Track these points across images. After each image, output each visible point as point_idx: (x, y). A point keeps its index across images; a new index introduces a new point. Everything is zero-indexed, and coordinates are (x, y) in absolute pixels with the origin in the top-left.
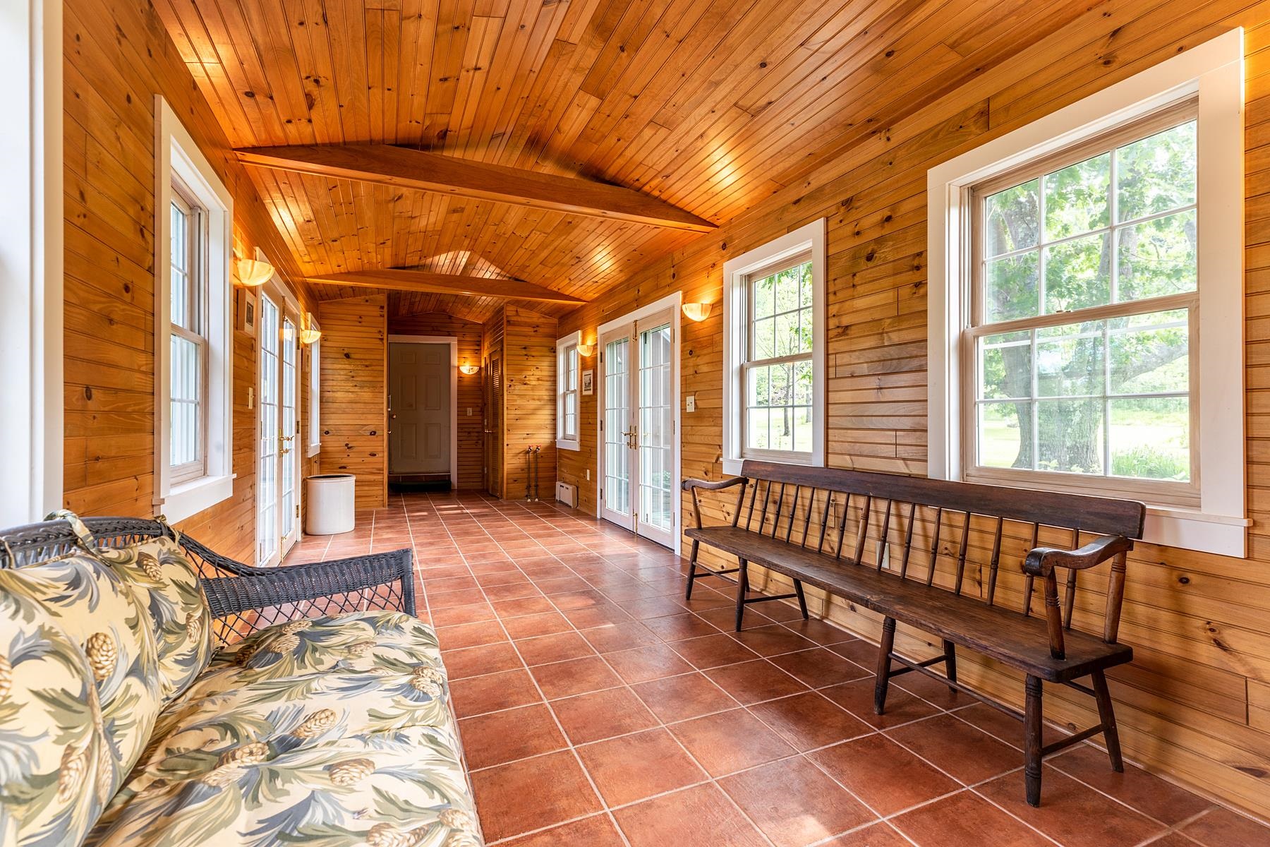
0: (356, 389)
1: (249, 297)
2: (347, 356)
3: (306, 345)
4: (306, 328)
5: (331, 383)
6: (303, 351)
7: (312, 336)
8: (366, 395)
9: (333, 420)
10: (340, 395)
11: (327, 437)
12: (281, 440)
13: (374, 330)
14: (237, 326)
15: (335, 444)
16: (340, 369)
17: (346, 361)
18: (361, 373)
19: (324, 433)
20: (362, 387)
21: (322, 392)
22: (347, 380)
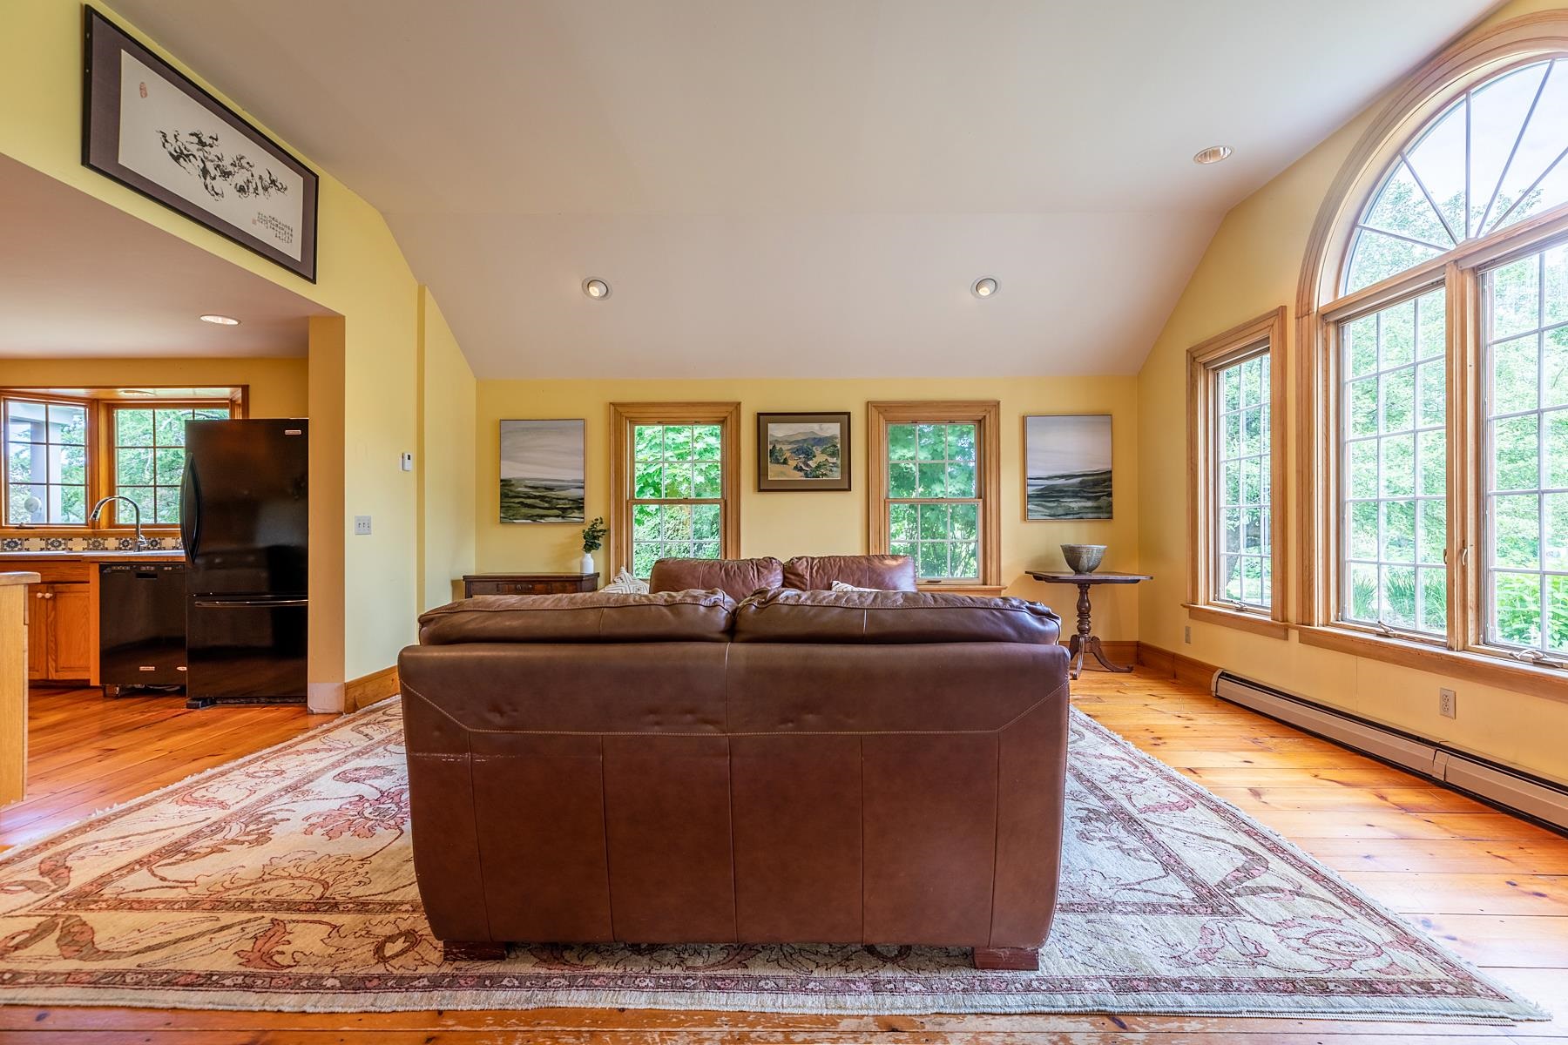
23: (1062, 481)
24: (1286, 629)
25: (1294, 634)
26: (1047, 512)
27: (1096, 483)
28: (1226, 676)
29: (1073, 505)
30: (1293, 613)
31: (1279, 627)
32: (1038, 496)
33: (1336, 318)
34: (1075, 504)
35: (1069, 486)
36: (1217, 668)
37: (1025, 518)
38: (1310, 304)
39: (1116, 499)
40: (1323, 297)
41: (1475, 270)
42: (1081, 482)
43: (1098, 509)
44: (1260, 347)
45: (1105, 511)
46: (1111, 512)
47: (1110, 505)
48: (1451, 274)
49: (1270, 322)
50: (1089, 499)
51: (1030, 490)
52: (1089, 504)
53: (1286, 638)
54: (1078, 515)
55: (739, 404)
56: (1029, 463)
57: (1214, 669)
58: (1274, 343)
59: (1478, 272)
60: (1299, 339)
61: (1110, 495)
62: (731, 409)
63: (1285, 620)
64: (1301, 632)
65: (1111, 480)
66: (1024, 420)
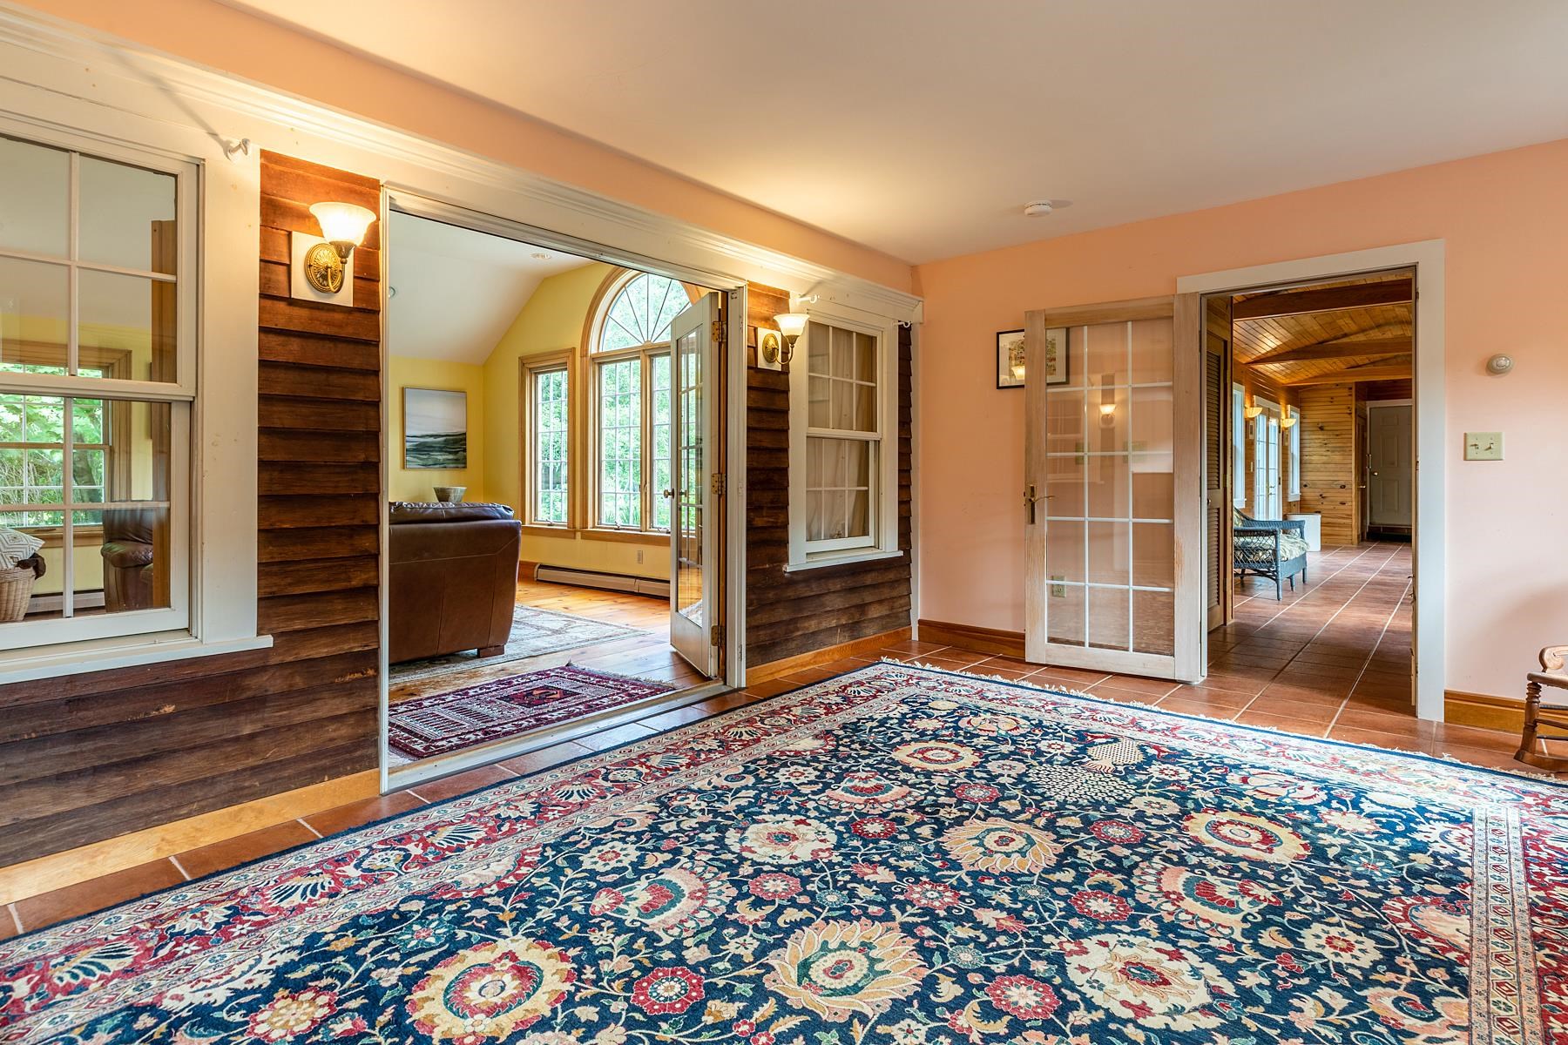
0: (1329, 453)
1: (1251, 423)
2: (1322, 428)
3: (1286, 429)
4: (1287, 418)
5: (1308, 449)
6: (1284, 434)
7: (1291, 421)
8: (1337, 457)
9: (1309, 477)
10: (1316, 456)
11: (1305, 489)
12: (1268, 488)
13: (1344, 407)
14: (1246, 437)
15: (1311, 494)
16: (1315, 439)
17: (1321, 432)
18: (1332, 441)
19: (1303, 486)
20: (1333, 451)
21: (1301, 456)
22: (1321, 447)
23: (431, 439)
24: (575, 532)
25: (579, 534)
26: (421, 462)
27: (456, 442)
28: (542, 567)
29: (439, 457)
30: (578, 525)
31: (570, 533)
32: (414, 450)
33: (600, 361)
34: (441, 457)
35: (439, 443)
36: (536, 564)
37: (404, 467)
38: (587, 350)
39: (469, 454)
40: (593, 350)
41: (650, 356)
42: (445, 441)
43: (457, 460)
44: (562, 367)
45: (461, 463)
46: (465, 463)
47: (465, 458)
48: (642, 356)
49: (567, 354)
50: (450, 453)
51: (408, 445)
52: (451, 457)
53: (575, 538)
54: (443, 465)
55: (130, 352)
56: (407, 424)
57: (535, 564)
58: (569, 366)
59: (651, 357)
60: (582, 369)
61: (465, 450)
62: (120, 356)
63: (574, 527)
64: (582, 532)
65: (465, 439)
66: (403, 390)
